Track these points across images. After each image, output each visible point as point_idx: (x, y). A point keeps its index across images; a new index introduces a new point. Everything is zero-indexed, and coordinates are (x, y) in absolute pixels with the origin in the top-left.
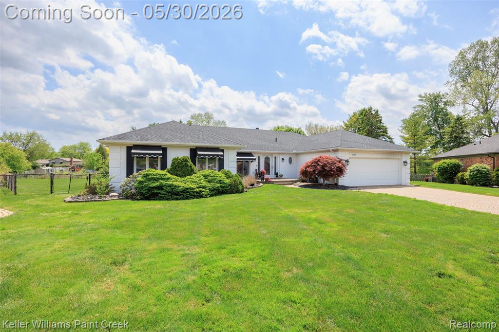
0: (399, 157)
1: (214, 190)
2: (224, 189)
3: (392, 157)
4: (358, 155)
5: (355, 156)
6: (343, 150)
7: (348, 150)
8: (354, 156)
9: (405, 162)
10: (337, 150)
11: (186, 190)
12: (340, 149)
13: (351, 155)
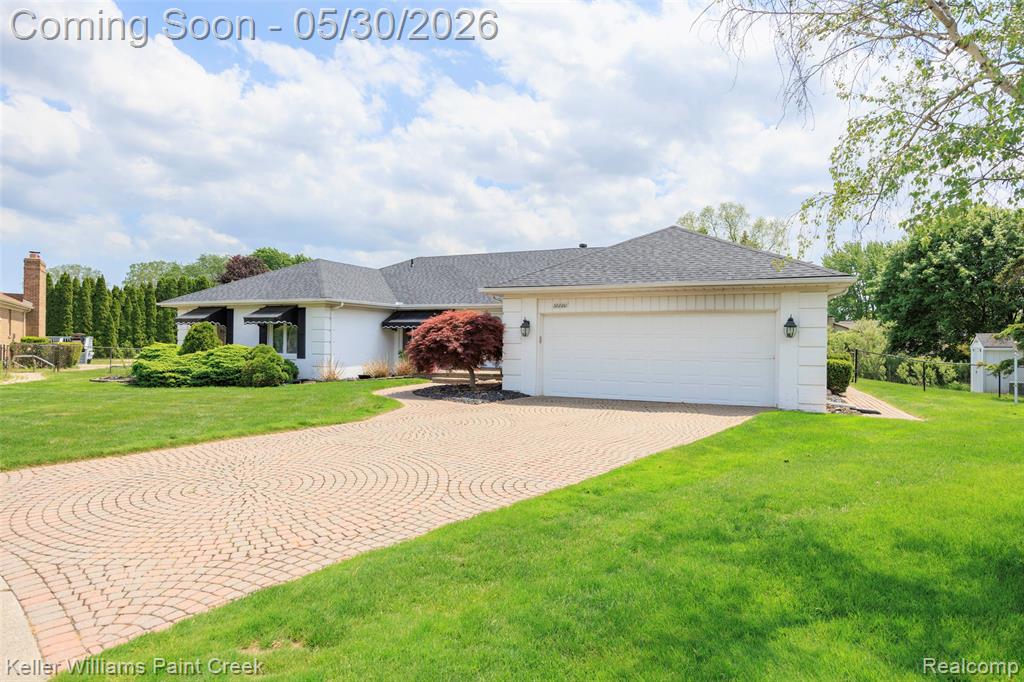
0: (769, 304)
1: (199, 377)
2: (221, 378)
4: (573, 307)
5: (563, 310)
6: (517, 296)
7: (530, 295)
8: (557, 310)
9: (791, 325)
12: (507, 294)
13: (547, 307)
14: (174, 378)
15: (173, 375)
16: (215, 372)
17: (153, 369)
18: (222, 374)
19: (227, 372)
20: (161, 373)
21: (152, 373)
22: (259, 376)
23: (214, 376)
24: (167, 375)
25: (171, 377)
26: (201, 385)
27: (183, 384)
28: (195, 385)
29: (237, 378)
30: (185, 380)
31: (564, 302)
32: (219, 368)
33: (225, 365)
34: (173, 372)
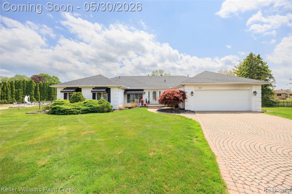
0: (249, 88)
1: (85, 110)
2: (92, 110)
3: (239, 88)
4: (203, 88)
5: (201, 89)
6: (189, 85)
7: (193, 85)
8: (199, 89)
9: (255, 92)
10: (184, 86)
11: (65, 110)
12: (186, 85)
13: (197, 88)
14: (76, 111)
15: (75, 110)
16: (90, 108)
17: (66, 108)
18: (93, 109)
19: (94, 108)
20: (70, 110)
21: (66, 110)
22: (106, 109)
23: (90, 110)
24: (72, 110)
25: (73, 111)
26: (85, 113)
27: (79, 113)
28: (83, 113)
29: (98, 110)
30: (79, 112)
31: (201, 87)
32: (91, 107)
33: (94, 106)
34: (75, 109)
